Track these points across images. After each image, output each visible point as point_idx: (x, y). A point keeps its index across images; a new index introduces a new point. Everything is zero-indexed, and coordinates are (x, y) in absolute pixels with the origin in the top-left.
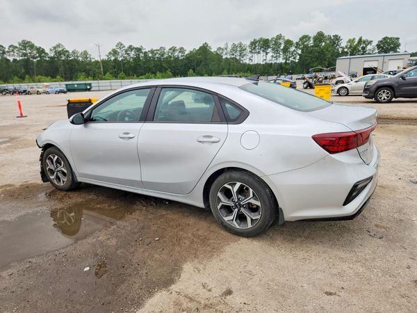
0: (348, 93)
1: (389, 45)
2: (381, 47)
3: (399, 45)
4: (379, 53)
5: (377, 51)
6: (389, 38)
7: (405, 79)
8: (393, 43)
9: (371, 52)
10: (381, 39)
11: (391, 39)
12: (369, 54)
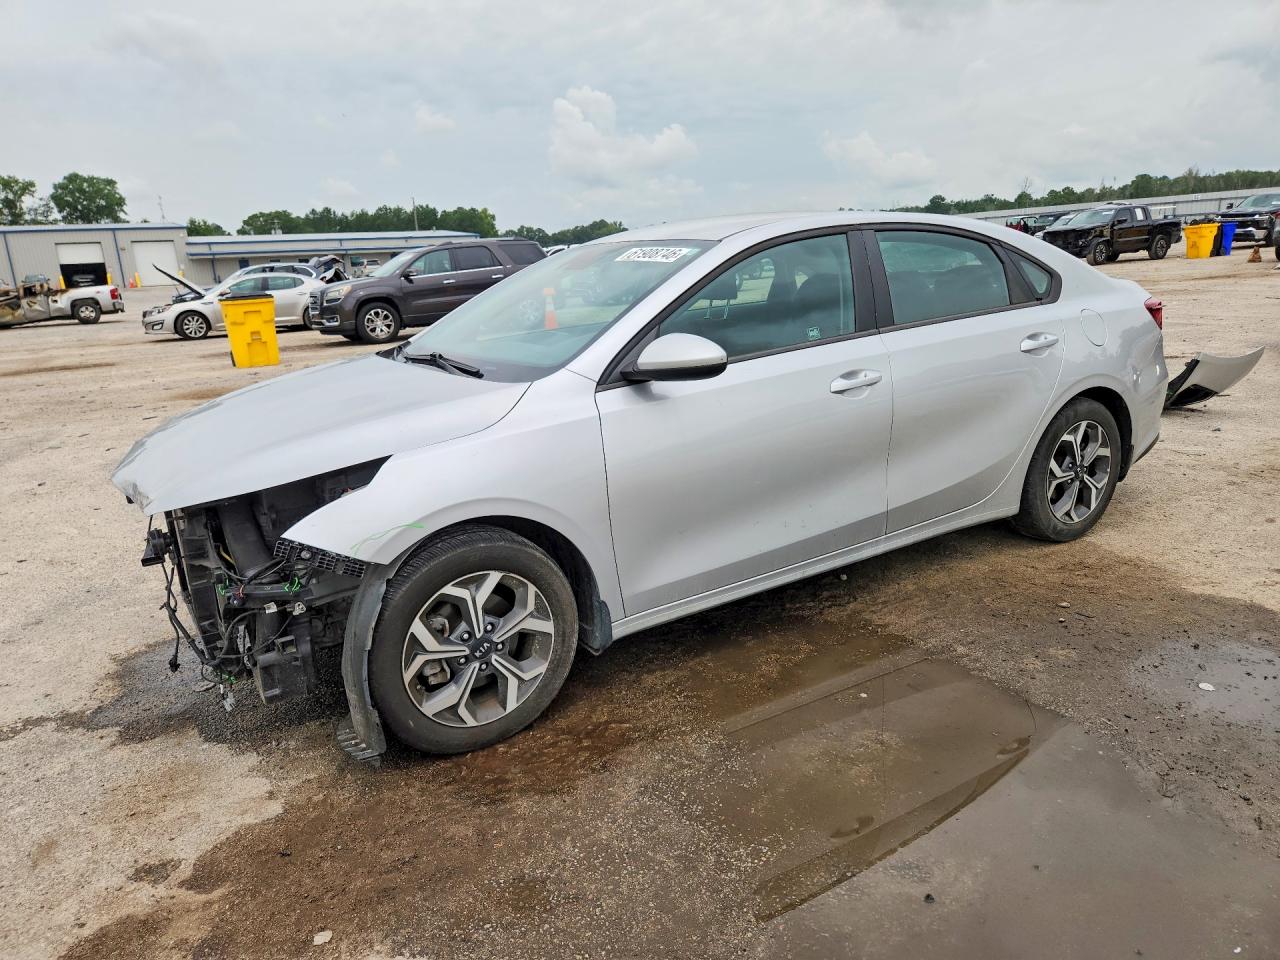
0: (209, 327)
1: (91, 199)
2: (68, 204)
3: (121, 202)
4: (64, 219)
5: (56, 215)
6: (85, 180)
7: (411, 281)
8: (99, 193)
9: (40, 218)
10: (59, 180)
11: (91, 180)
12: (34, 222)
